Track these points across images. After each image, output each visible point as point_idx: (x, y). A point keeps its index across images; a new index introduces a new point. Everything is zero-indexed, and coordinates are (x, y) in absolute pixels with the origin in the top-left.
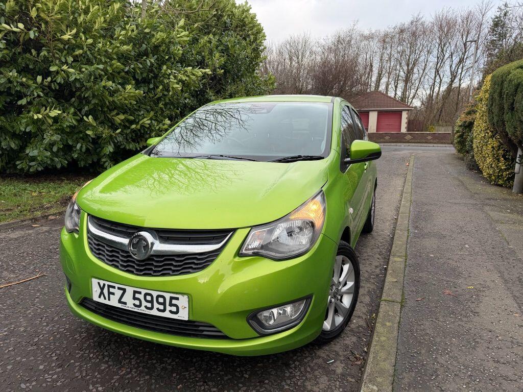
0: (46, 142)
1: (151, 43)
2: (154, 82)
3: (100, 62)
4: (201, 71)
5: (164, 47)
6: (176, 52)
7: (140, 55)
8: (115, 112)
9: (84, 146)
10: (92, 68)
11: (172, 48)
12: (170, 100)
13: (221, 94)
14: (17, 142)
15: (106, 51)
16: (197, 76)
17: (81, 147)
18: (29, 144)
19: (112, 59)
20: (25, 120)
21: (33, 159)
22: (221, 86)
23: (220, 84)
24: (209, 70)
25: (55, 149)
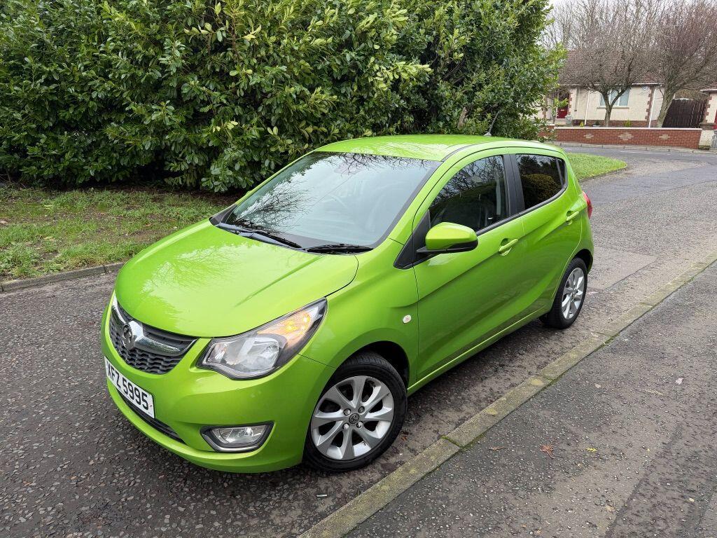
0: (226, 158)
1: (358, 28)
2: (358, 80)
3: (283, 62)
4: (417, 68)
5: (373, 33)
6: (388, 37)
7: (340, 47)
8: (303, 124)
9: (272, 162)
10: (275, 70)
11: (384, 33)
12: (374, 104)
13: (463, 85)
14: (202, 158)
15: (292, 50)
16: (409, 74)
17: (270, 164)
18: (214, 160)
19: (298, 58)
20: (206, 135)
21: (216, 178)
22: (465, 73)
23: (464, 71)
24: (428, 66)
25: (237, 167)
